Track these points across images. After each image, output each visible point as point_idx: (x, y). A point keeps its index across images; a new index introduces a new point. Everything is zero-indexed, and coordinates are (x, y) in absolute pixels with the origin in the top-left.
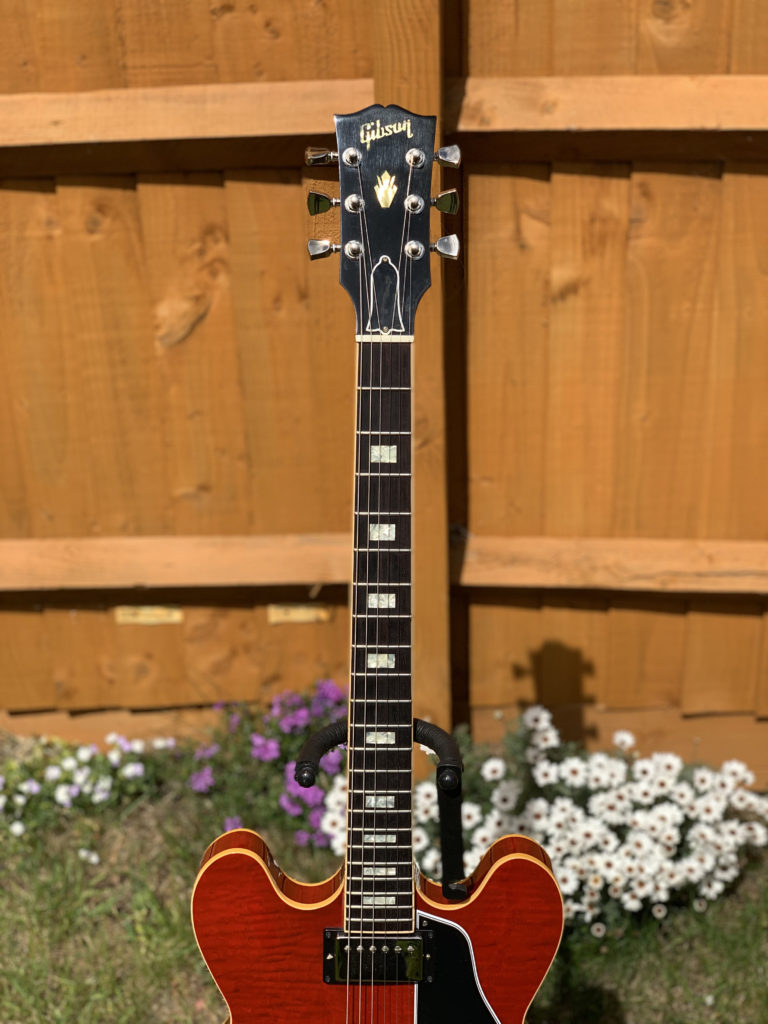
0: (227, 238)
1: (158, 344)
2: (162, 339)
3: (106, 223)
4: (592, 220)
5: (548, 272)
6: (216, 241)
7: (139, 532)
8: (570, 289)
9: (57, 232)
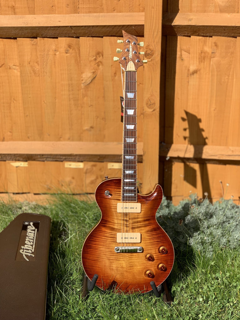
0: (103, 56)
1: (82, 85)
2: (83, 83)
3: (71, 50)
4: (202, 53)
5: (189, 67)
6: (100, 56)
7: (73, 140)
8: (195, 72)
9: (57, 53)
